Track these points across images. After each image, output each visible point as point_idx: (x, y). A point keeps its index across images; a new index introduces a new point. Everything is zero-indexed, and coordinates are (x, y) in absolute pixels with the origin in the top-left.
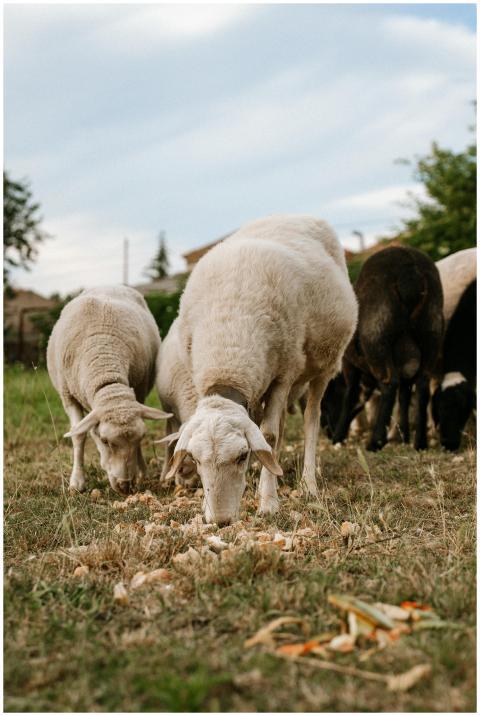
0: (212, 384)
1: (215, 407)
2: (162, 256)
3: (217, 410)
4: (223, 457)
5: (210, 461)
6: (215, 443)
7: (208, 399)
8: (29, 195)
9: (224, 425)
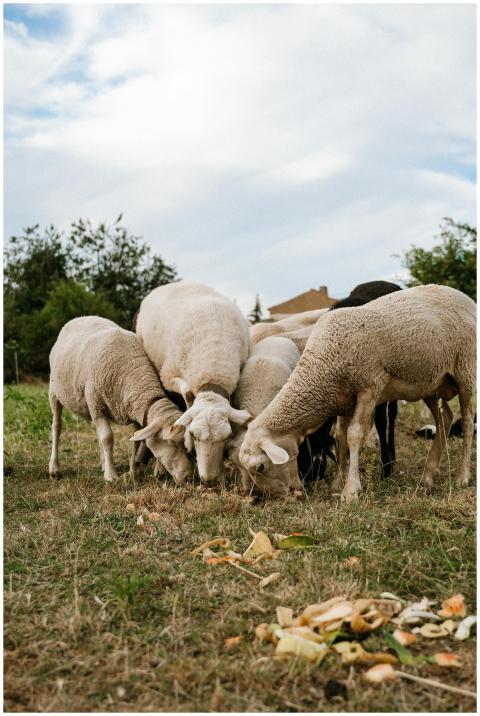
0: (206, 382)
1: (210, 400)
2: (257, 309)
3: (210, 403)
4: (217, 437)
5: (207, 440)
6: (210, 428)
7: (206, 393)
8: (176, 273)
9: (217, 415)
